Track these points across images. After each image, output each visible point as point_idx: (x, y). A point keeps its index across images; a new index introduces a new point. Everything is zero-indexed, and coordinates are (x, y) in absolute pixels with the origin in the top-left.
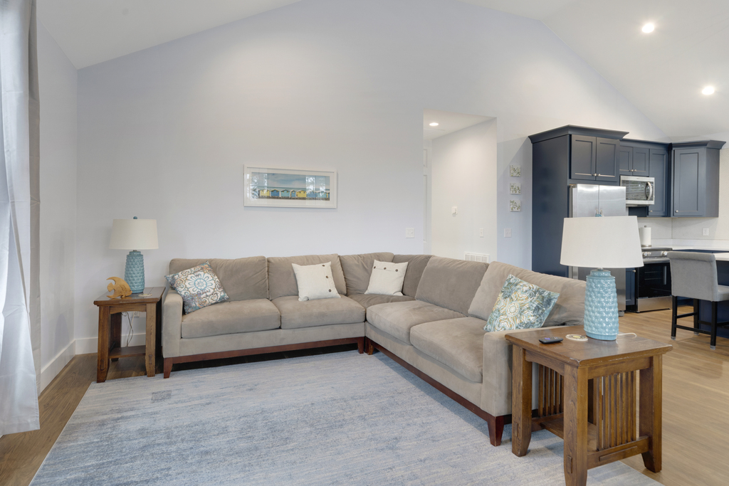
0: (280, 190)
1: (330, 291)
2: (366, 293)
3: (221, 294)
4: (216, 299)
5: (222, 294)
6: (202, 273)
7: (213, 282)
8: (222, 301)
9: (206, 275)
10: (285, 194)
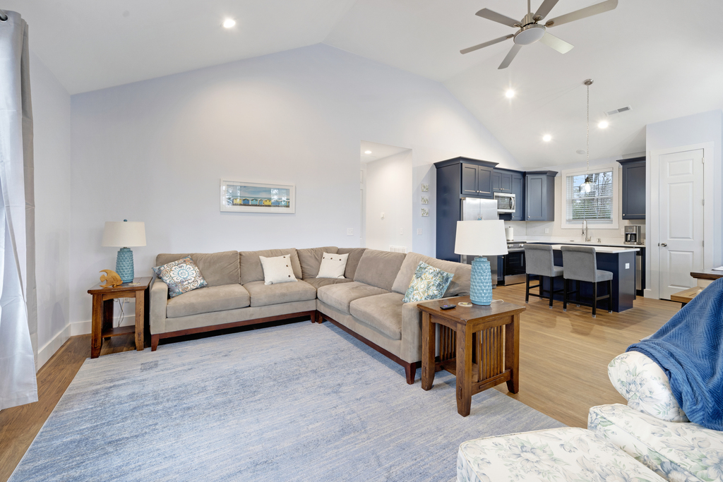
0: (250, 199)
1: (289, 276)
2: (317, 277)
3: (200, 281)
4: (196, 285)
5: (202, 281)
6: (185, 265)
7: (194, 272)
8: (202, 287)
9: (188, 266)
10: (254, 202)
